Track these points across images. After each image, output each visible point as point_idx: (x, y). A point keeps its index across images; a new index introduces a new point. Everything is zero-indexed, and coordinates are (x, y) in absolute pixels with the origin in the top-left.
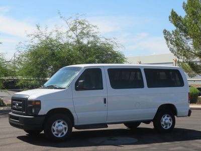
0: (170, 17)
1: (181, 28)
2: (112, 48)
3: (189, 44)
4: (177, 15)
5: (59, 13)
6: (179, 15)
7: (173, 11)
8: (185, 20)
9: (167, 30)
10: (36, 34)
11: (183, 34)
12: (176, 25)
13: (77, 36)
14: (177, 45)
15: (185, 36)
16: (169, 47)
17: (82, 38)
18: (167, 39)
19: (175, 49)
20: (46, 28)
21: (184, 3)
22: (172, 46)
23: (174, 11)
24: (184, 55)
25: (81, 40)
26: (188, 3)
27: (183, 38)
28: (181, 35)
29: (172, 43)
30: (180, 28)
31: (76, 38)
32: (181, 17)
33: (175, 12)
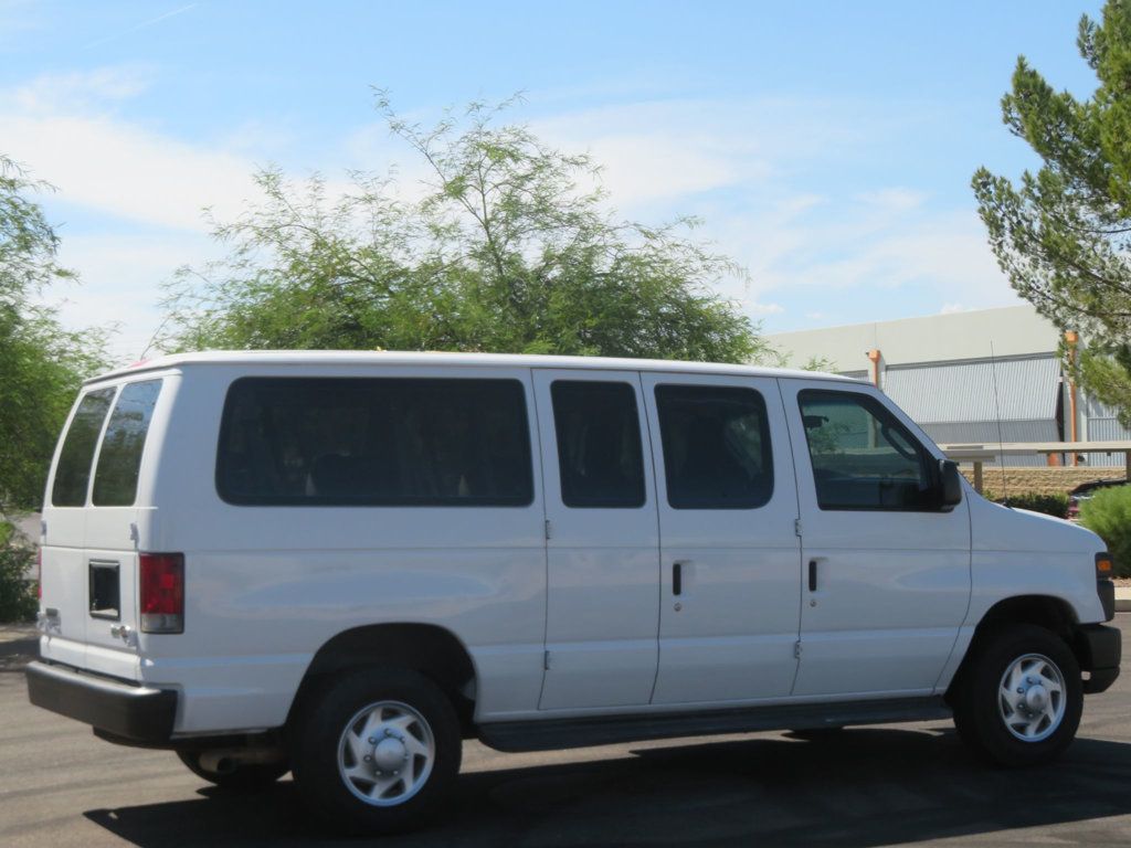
0: (1006, 104)
1: (1069, 160)
2: (678, 282)
3: (1115, 247)
4: (1044, 91)
5: (383, 104)
6: (1058, 91)
7: (1022, 66)
8: (1096, 114)
9: (996, 172)
10: (262, 223)
11: (1085, 192)
12: (1045, 147)
13: (486, 225)
14: (1052, 254)
15: (1096, 204)
16: (1004, 268)
17: (514, 235)
18: (995, 225)
19: (1043, 276)
20: (318, 186)
21: (1085, 24)
22: (1021, 261)
23: (1030, 67)
24: (1092, 311)
25: (510, 247)
26: (1107, 18)
27: (1084, 213)
28: (1069, 199)
29: (1021, 247)
30: (1064, 159)
31: (483, 237)
32: (1067, 97)
33: (1033, 75)
